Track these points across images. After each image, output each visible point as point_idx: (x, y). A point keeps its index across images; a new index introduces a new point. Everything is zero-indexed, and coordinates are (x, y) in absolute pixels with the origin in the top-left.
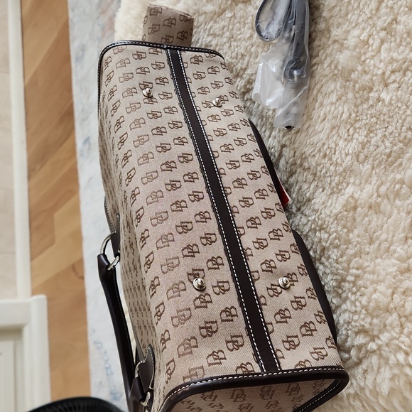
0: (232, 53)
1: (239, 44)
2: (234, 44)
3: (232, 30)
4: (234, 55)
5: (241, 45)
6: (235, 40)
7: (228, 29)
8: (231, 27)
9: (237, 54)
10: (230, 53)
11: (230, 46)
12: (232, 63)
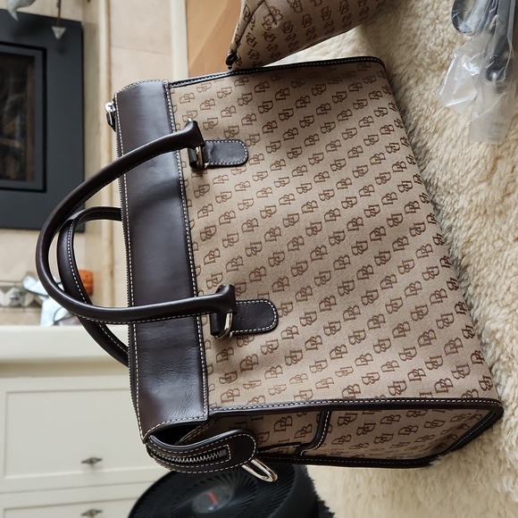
0: (436, 38)
1: (446, 27)
2: (439, 27)
3: (438, 8)
4: (439, 41)
5: (449, 30)
6: (441, 22)
7: (432, 9)
8: (436, 6)
9: (443, 40)
10: (434, 39)
11: (434, 30)
12: (436, 52)
